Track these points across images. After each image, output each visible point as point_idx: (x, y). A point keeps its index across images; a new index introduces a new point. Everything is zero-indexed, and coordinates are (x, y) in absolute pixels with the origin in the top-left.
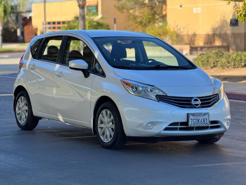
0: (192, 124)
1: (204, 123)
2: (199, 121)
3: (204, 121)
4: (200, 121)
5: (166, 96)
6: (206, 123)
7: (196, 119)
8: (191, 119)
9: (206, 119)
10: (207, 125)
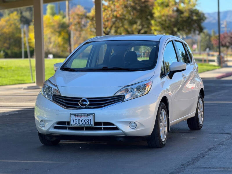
0: (74, 123)
1: (88, 123)
2: (81, 121)
3: (88, 122)
4: (83, 121)
5: (61, 96)
6: (90, 123)
7: (78, 119)
8: (72, 119)
9: (90, 120)
10: (91, 125)
